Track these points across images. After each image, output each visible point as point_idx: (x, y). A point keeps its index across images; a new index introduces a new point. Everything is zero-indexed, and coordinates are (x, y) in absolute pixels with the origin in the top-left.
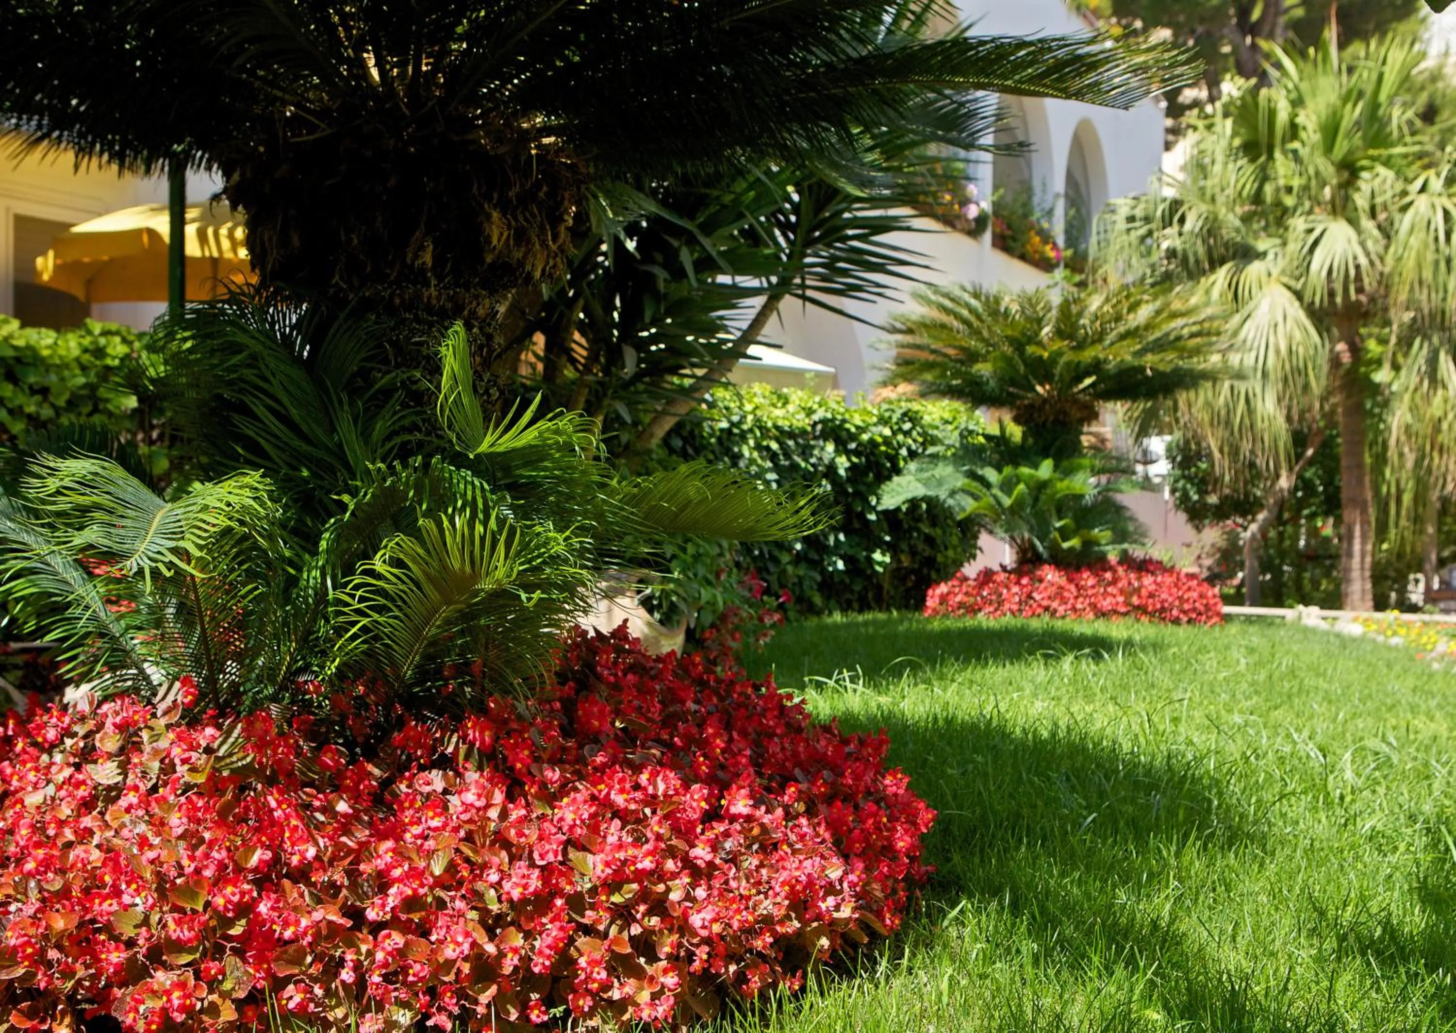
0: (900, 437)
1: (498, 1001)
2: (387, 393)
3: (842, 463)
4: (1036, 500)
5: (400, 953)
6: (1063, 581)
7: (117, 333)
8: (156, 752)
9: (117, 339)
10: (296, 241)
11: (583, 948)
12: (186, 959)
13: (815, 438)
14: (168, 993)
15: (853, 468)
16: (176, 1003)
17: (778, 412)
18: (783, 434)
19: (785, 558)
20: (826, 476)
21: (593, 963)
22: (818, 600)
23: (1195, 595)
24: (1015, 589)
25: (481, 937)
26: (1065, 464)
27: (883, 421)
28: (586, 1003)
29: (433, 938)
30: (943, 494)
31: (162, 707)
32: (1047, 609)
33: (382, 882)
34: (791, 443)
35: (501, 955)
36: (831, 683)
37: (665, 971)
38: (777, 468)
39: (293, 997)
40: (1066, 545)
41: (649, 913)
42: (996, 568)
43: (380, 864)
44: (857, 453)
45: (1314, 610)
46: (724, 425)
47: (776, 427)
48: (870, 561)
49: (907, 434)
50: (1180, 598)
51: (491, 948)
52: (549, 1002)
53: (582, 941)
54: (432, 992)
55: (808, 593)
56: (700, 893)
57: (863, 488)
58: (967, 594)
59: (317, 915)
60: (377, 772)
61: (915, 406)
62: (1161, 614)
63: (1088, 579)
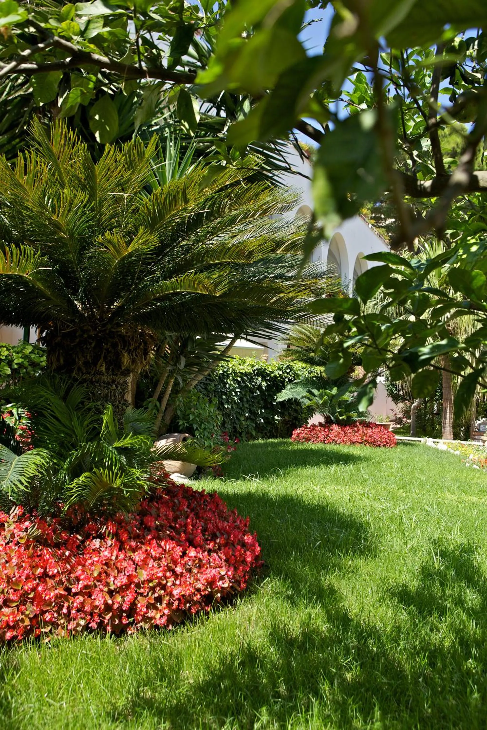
0: (286, 375)
1: (112, 618)
2: (89, 409)
3: (264, 384)
4: (331, 401)
5: (82, 604)
6: (340, 431)
7: (5, 347)
8: (9, 531)
9: (5, 349)
10: (62, 361)
11: (140, 601)
12: (15, 604)
13: (255, 375)
14: (9, 616)
15: (268, 386)
16: (11, 619)
17: (241, 367)
18: (242, 375)
19: (242, 419)
20: (258, 389)
21: (142, 606)
22: (254, 433)
23: (386, 436)
24: (323, 433)
25: (107, 597)
26: (342, 388)
27: (280, 369)
28: (140, 618)
29: (93, 597)
30: (299, 397)
31: (12, 516)
32: (334, 440)
33: (78, 579)
34: (245, 378)
35: (113, 603)
36: (248, 478)
37: (165, 609)
38: (240, 387)
39: (48, 617)
40: (341, 418)
41: (161, 589)
42: (317, 424)
43: (77, 574)
44: (269, 380)
45: (431, 440)
46: (221, 372)
47: (240, 373)
48: (273, 418)
49: (288, 373)
50: (381, 437)
51: (110, 602)
52: (128, 617)
53: (140, 598)
54: (91, 614)
55: (250, 430)
56: (178, 582)
57: (272, 393)
58: (306, 434)
59: (57, 591)
60: (80, 538)
61: (292, 364)
62: (374, 444)
63: (348, 430)
